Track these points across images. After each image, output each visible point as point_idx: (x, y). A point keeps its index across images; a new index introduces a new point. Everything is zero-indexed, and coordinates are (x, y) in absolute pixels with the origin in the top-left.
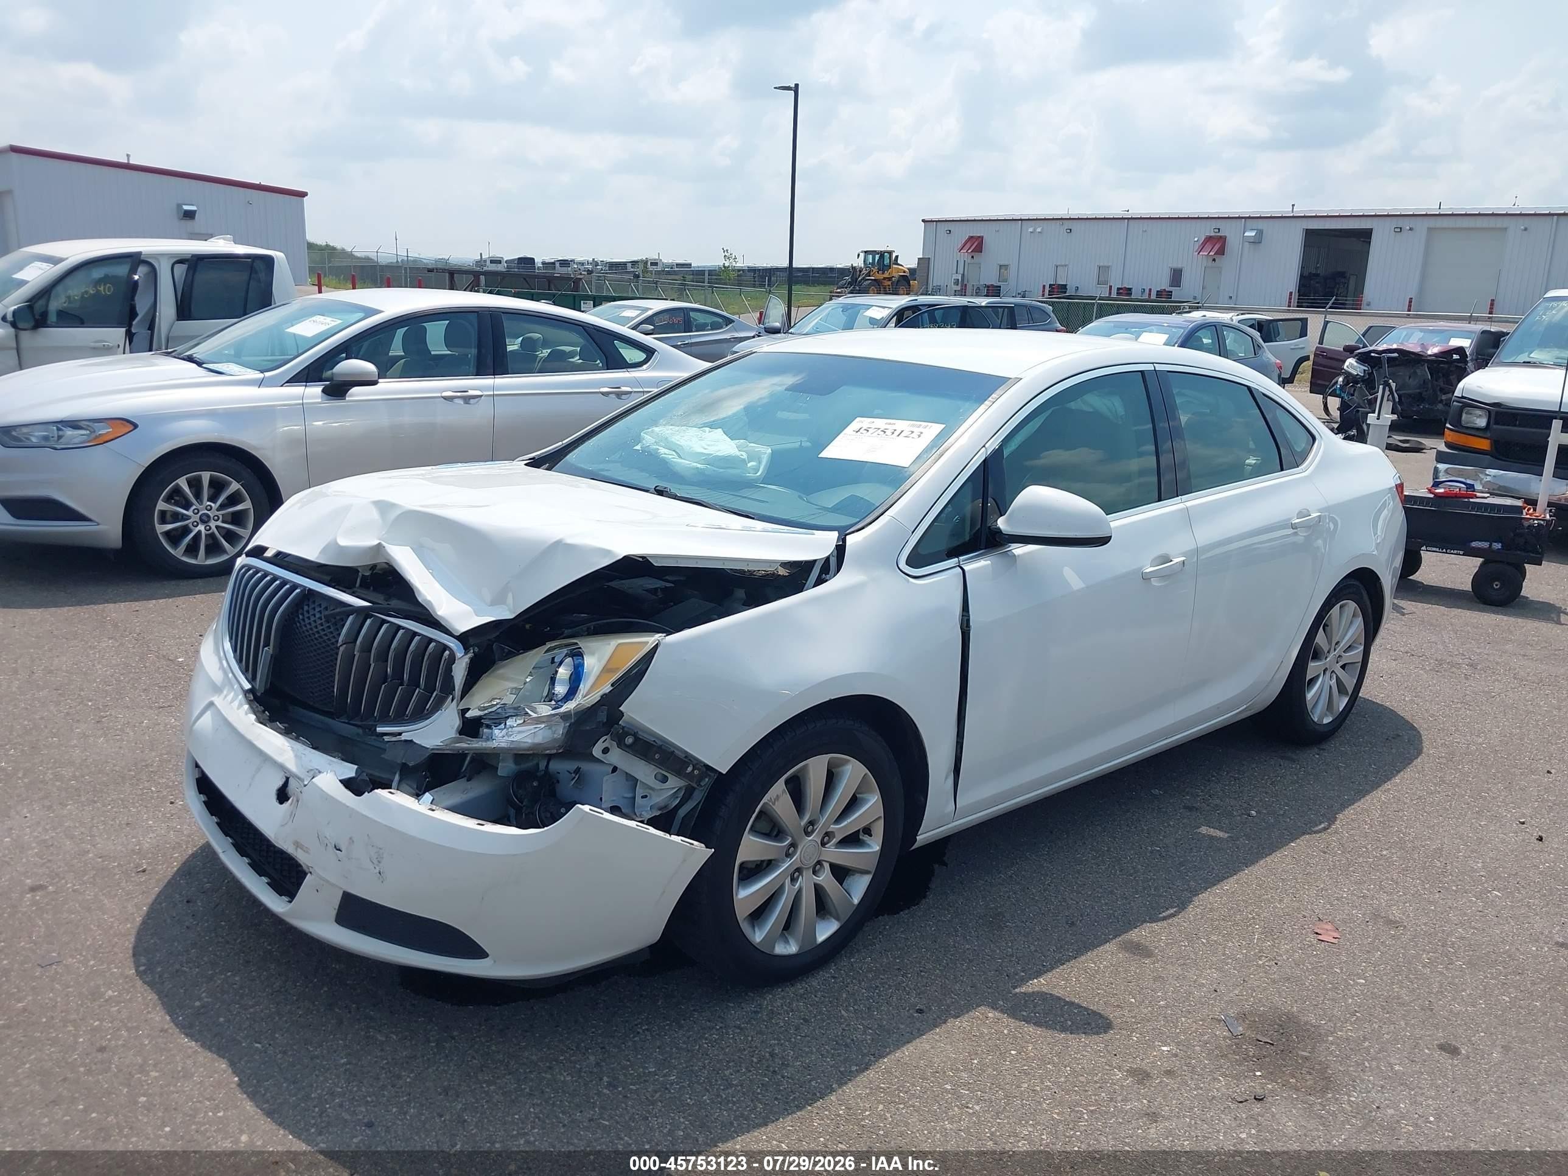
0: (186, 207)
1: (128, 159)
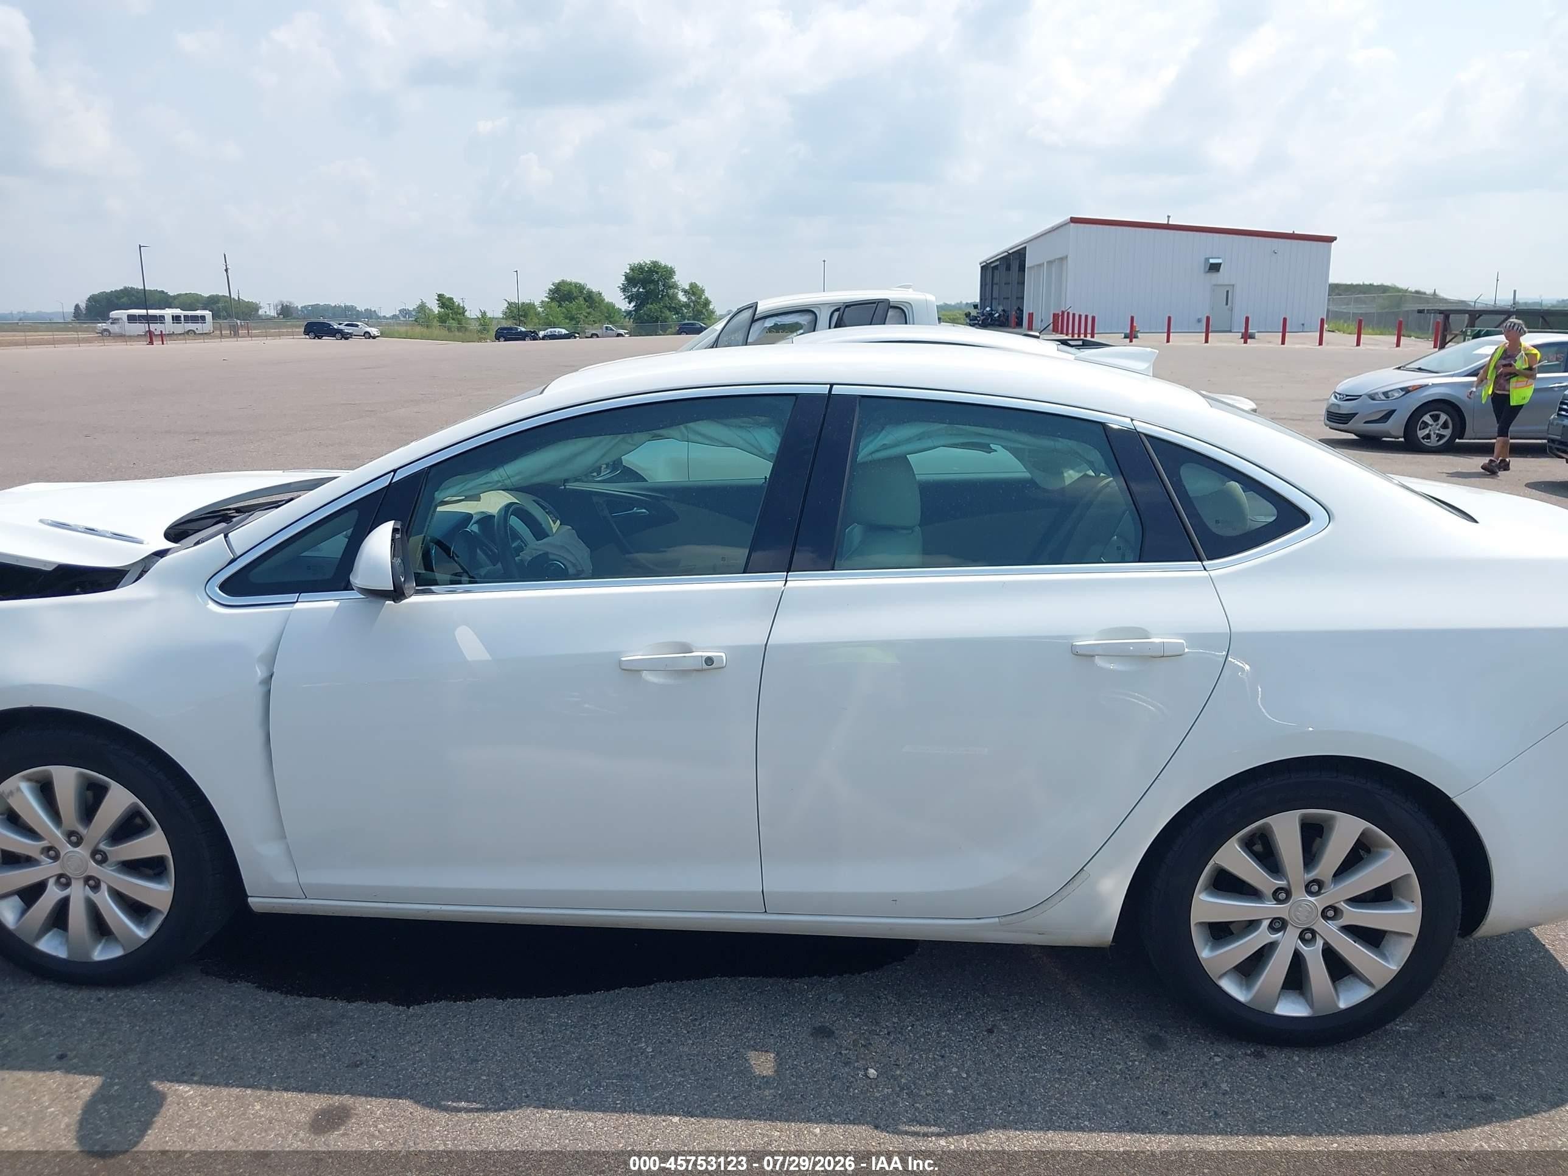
0: (1212, 261)
1: (1168, 221)
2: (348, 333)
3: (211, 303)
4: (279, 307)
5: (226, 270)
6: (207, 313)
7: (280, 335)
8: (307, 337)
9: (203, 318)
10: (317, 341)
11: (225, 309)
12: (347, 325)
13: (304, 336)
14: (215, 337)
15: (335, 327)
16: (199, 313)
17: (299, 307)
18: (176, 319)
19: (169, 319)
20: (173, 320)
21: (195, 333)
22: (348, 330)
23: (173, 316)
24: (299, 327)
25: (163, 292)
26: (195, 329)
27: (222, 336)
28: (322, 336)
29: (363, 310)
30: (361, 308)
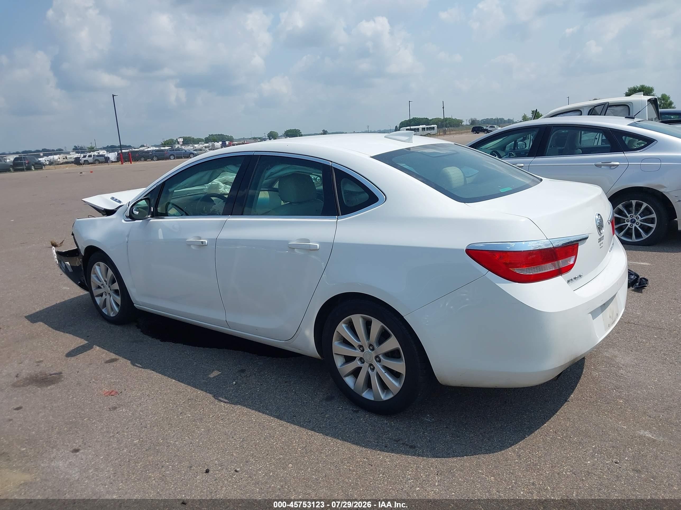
2: (490, 130)
3: (436, 121)
4: (471, 121)
5: (443, 108)
6: (435, 126)
7: (462, 133)
8: (473, 133)
9: (434, 128)
10: (477, 134)
11: (449, 123)
12: (489, 127)
13: (472, 133)
14: (438, 135)
15: (485, 128)
16: (432, 126)
17: (480, 120)
18: (423, 129)
19: (420, 129)
20: (422, 130)
21: (430, 134)
22: (489, 129)
23: (422, 128)
24: (469, 129)
25: (427, 118)
26: (430, 133)
27: (440, 135)
28: (479, 132)
29: (507, 120)
30: (506, 119)
